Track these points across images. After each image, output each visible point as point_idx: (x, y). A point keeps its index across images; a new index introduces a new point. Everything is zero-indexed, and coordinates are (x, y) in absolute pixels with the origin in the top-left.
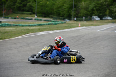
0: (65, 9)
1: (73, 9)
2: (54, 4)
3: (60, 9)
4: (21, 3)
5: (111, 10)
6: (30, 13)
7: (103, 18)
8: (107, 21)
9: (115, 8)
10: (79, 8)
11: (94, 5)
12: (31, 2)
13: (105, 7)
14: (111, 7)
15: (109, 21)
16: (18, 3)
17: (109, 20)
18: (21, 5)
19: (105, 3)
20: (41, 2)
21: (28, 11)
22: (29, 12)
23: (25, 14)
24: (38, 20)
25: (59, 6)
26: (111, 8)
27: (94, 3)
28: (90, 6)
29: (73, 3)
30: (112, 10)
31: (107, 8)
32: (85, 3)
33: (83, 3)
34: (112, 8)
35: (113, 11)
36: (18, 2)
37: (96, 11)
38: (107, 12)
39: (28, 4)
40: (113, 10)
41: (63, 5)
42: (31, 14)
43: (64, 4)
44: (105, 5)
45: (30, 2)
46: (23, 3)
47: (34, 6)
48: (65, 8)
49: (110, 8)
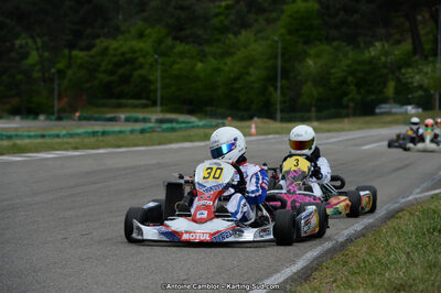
0: (253, 82)
1: (279, 85)
2: (218, 70)
3: (237, 86)
4: (112, 73)
5: (404, 81)
6: (143, 101)
7: (377, 111)
8: (389, 118)
9: (418, 73)
10: (299, 78)
11: (349, 66)
12: (147, 66)
13: (386, 71)
14: (403, 71)
15: (397, 117)
16: (105, 72)
17: (395, 114)
18: (114, 78)
19: (383, 58)
20: (177, 66)
21: (137, 96)
22: (140, 98)
23: (125, 106)
24: (136, 120)
25: (232, 75)
26: (404, 75)
27: (348, 62)
28: (333, 71)
29: (279, 62)
30: (409, 80)
31: (390, 76)
32: (315, 63)
33: (310, 62)
34: (407, 76)
35: (410, 86)
36: (103, 68)
37: (353, 87)
38: (390, 89)
39: (136, 74)
40: (411, 83)
41: (248, 74)
42: (145, 106)
43: (251, 70)
44: (385, 66)
45: (141, 66)
46: (121, 71)
47: (152, 78)
48: (253, 79)
49: (401, 77)
